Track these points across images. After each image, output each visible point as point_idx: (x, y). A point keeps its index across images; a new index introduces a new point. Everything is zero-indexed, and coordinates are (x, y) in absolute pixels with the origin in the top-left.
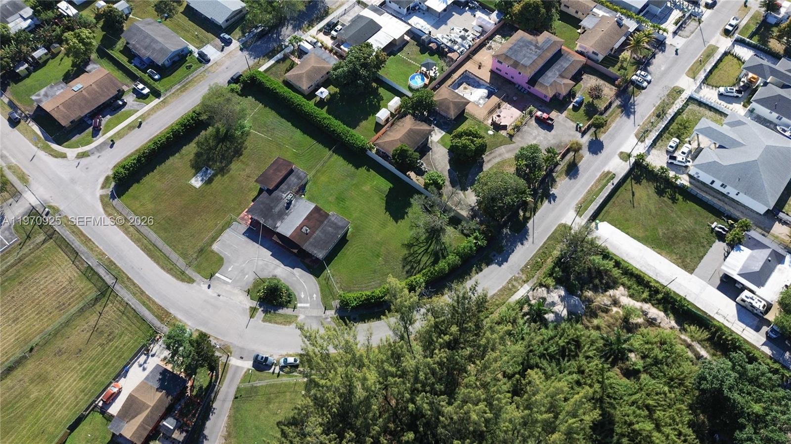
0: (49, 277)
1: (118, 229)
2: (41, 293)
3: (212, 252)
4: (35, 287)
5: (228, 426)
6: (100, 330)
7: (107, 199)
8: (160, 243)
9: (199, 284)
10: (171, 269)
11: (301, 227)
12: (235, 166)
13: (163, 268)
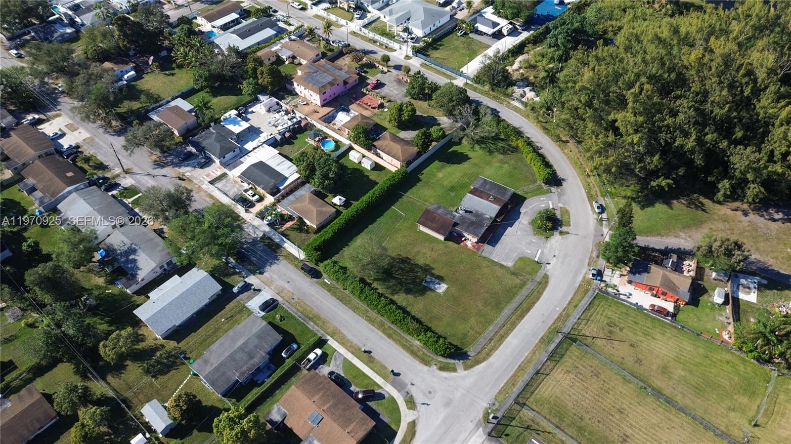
0: (567, 392)
1: (504, 343)
2: (586, 395)
3: (515, 265)
4: (583, 403)
6: (609, 335)
7: (469, 362)
8: (513, 305)
9: (548, 271)
10: (538, 292)
11: (491, 201)
12: (421, 261)
13: (538, 299)
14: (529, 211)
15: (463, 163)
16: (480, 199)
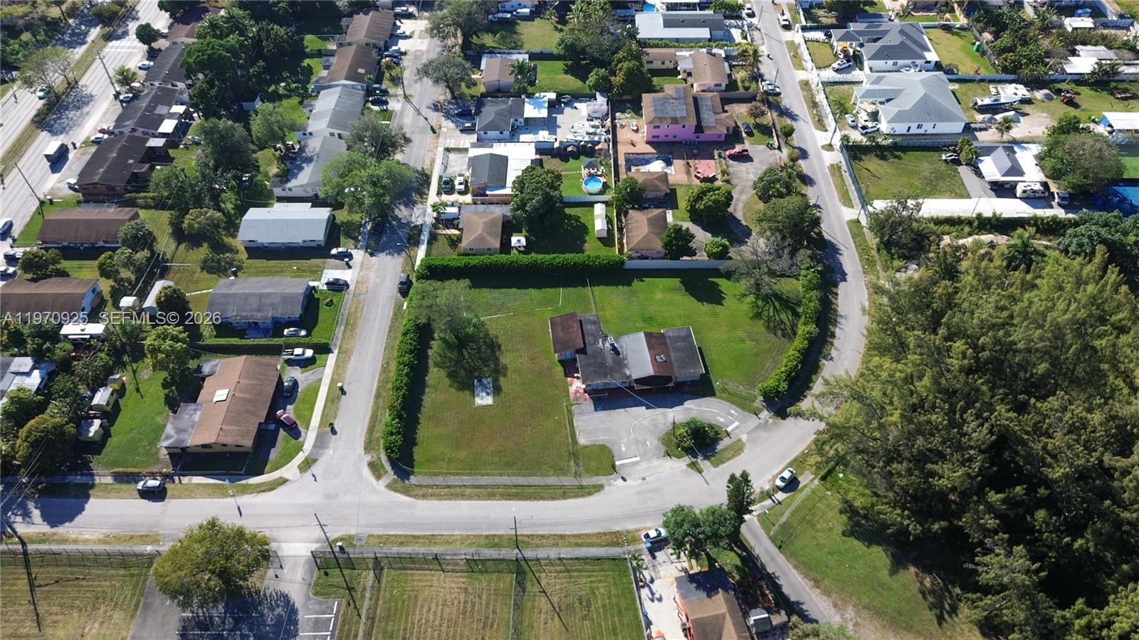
0: (433, 606)
1: (454, 502)
2: (444, 629)
3: (585, 447)
4: (429, 630)
5: (806, 576)
6: (563, 607)
7: (400, 484)
8: (521, 480)
9: (610, 485)
10: (564, 493)
11: (654, 360)
12: (506, 359)
13: (553, 499)
14: (695, 412)
15: (705, 303)
16: (646, 349)
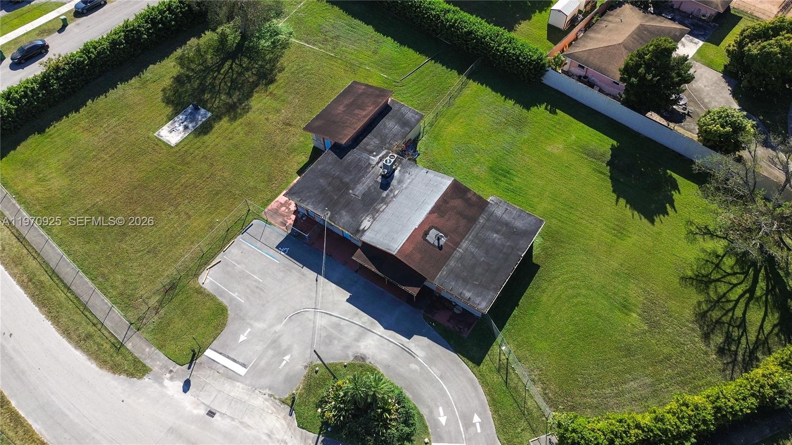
3: (200, 291)
8: (69, 269)
10: (89, 336)
11: (423, 231)
12: (259, 102)
13: (66, 333)
14: (413, 366)
15: (622, 201)
16: (429, 208)
